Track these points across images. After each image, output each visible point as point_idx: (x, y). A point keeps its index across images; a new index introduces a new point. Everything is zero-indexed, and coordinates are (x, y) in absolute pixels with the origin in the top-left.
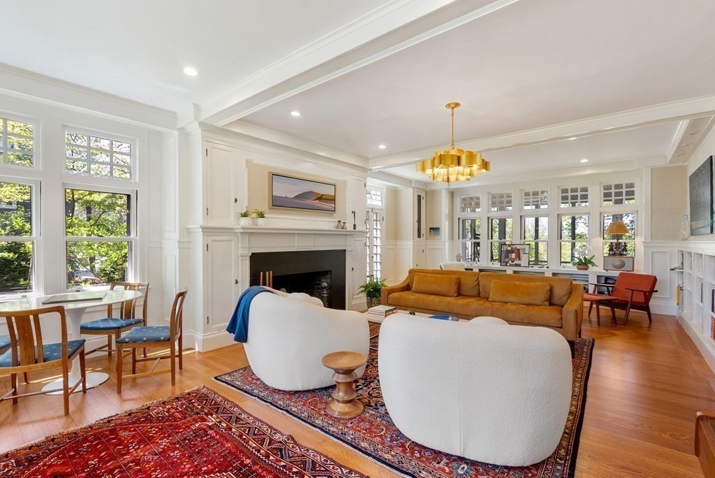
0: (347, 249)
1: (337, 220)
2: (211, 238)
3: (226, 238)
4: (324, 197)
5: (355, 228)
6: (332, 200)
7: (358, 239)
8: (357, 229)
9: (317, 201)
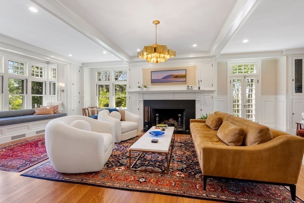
0: (196, 99)
1: (187, 86)
2: (131, 95)
3: (135, 95)
4: (178, 76)
5: (199, 89)
6: (184, 77)
7: (205, 94)
8: (201, 89)
9: (174, 79)
